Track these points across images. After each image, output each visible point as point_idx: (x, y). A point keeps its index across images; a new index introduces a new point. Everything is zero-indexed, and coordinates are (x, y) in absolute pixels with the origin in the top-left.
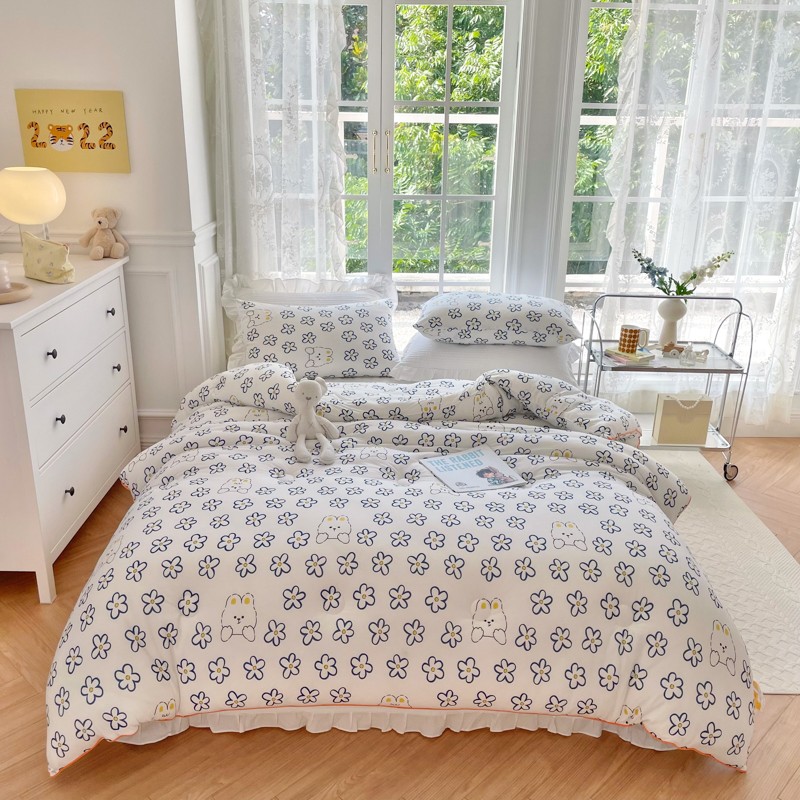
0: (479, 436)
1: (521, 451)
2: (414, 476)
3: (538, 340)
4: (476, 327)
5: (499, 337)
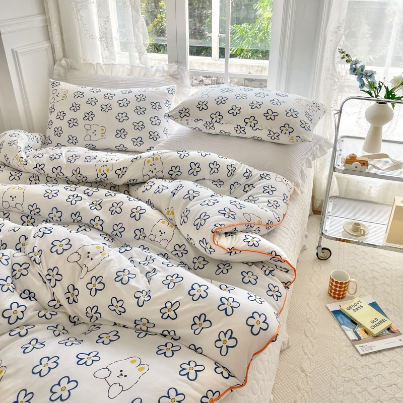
3: (273, 138)
4: (218, 121)
5: (238, 132)
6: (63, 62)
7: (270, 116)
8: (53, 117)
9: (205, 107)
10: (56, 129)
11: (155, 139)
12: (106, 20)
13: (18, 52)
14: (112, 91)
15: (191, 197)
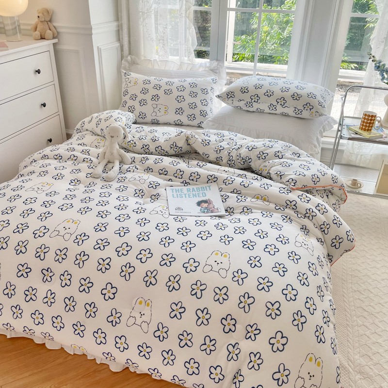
0: (213, 176)
1: (235, 191)
2: (155, 197)
3: (297, 113)
4: (256, 101)
5: (271, 109)
6: (129, 58)
7: (296, 97)
8: (127, 98)
9: (247, 91)
11: (204, 116)
14: (172, 80)
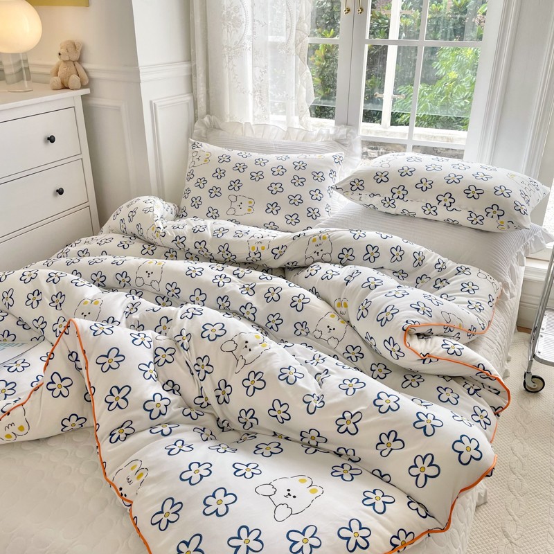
3: (475, 222)
4: (401, 197)
5: (427, 212)
6: (206, 119)
7: (473, 193)
8: (191, 184)
9: (385, 179)
10: (194, 200)
11: (314, 217)
12: (263, 70)
13: (158, 105)
14: (265, 156)
15: (372, 286)
